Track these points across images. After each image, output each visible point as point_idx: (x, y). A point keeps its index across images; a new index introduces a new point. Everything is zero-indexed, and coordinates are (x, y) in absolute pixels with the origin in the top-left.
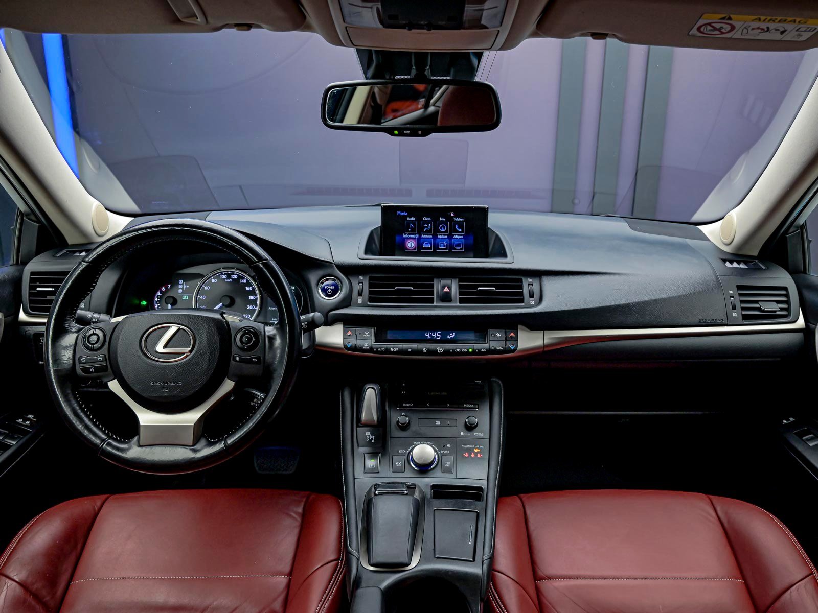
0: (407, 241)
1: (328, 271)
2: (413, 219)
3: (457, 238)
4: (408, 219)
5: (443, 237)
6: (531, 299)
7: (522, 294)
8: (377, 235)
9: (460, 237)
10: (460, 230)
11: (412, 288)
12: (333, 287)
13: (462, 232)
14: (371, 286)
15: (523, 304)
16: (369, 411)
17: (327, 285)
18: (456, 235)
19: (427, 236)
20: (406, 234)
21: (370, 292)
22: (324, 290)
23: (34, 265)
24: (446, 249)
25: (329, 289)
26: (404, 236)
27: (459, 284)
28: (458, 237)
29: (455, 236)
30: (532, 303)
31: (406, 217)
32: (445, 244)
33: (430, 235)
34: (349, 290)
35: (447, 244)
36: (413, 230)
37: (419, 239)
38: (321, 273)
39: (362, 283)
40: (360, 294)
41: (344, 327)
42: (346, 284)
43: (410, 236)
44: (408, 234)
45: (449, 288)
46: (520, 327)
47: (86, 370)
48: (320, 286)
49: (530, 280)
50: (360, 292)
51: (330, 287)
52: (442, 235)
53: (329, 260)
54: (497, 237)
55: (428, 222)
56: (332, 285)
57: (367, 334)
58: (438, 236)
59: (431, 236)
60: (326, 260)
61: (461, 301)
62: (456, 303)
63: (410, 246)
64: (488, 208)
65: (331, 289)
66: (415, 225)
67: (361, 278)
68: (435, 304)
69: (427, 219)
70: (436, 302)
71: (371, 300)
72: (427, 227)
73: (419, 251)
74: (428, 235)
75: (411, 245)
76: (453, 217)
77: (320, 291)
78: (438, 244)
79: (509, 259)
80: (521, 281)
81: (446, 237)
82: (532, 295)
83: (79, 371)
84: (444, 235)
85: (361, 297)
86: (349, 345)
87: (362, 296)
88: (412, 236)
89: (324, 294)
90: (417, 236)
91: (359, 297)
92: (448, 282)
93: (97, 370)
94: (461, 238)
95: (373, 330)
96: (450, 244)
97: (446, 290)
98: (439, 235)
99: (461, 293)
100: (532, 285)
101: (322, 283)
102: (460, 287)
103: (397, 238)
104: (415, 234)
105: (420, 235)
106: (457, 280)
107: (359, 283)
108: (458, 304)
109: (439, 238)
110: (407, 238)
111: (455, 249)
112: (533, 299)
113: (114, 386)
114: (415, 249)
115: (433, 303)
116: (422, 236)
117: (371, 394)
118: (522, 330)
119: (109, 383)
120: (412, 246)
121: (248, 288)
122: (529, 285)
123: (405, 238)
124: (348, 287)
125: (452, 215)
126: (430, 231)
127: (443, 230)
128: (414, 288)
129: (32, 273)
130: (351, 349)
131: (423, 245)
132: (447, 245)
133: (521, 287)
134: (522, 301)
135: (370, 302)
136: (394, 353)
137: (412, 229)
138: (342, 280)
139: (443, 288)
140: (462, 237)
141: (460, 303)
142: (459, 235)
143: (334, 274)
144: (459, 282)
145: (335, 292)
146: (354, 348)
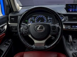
16: (71, 40)
23: (10, 15)
47: (25, 33)
57: (69, 26)
73: (72, 12)
75: (71, 11)
83: (24, 33)
86: (66, 28)
93: (27, 33)
95: (70, 26)
113: (30, 36)
117: (71, 37)
119: (29, 35)
121: (44, 18)
129: (10, 16)
130: (66, 29)
136: (74, 30)
146: (67, 29)
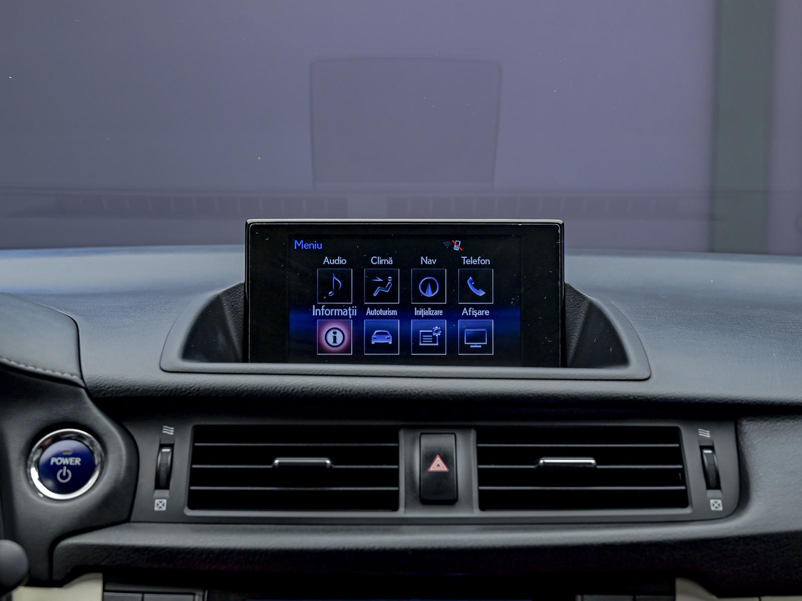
0: (322, 325)
1: (64, 410)
2: (340, 261)
3: (472, 317)
4: (326, 260)
5: (429, 312)
6: (711, 493)
7: (680, 477)
8: (234, 310)
9: (481, 313)
10: (481, 293)
11: (328, 462)
12: (78, 461)
13: (487, 298)
14: (197, 455)
15: (687, 511)
17: (58, 455)
18: (468, 307)
19: (381, 312)
20: (319, 307)
21: (195, 477)
22: (48, 472)
24: (440, 349)
25: (62, 466)
26: (315, 312)
27: (479, 449)
28: (476, 313)
29: (465, 311)
30: (716, 505)
31: (320, 254)
32: (437, 335)
33: (392, 308)
34: (128, 468)
35: (443, 334)
36: (341, 296)
37: (358, 320)
38: (38, 415)
39: (171, 446)
40: (162, 482)
41: (104, 590)
42: (120, 450)
43: (331, 312)
44: (327, 307)
45: (447, 459)
46: (680, 584)
48: (35, 458)
49: (705, 434)
50: (163, 475)
51: (65, 461)
52: (426, 307)
53: (67, 376)
54: (594, 312)
55: (384, 271)
56: (75, 455)
58: (417, 312)
59: (394, 313)
60: (58, 374)
61: (487, 502)
62: (471, 507)
63: (330, 340)
64: (562, 225)
65: (69, 467)
66: (345, 278)
67: (169, 431)
68: (401, 513)
69: (381, 261)
70: (406, 506)
71: (195, 501)
72: (383, 284)
74: (385, 308)
76: (459, 253)
77: (34, 473)
78: (416, 334)
79: (634, 369)
80: (675, 436)
81: (439, 313)
82: (713, 482)
84: (434, 308)
85: (166, 493)
87: (167, 487)
88: (337, 311)
89: (50, 483)
90: (352, 312)
91: (158, 493)
92: (444, 441)
94: (484, 317)
96: (452, 336)
97: (438, 465)
98: (419, 307)
99: (484, 477)
100: (712, 448)
101: (43, 448)
102: (483, 456)
103: (295, 318)
104: (347, 307)
105: (362, 310)
106: (473, 435)
107: (162, 446)
108: (477, 513)
109: (419, 317)
110: (325, 317)
111: (468, 349)
112: (717, 492)
114: (347, 350)
115: (395, 508)
116: (369, 312)
118: (686, 593)
120: (339, 340)
122: (702, 448)
123: (318, 317)
124: (124, 457)
125: (456, 248)
126: (392, 296)
127: (429, 294)
128: (333, 462)
131: (369, 339)
132: (441, 338)
133: (677, 456)
134: (682, 500)
135: (192, 507)
137: (336, 291)
138: (105, 438)
139: (428, 459)
140: (487, 313)
141: (483, 508)
142: (477, 308)
143: (82, 419)
144: (479, 441)
145: (80, 476)
